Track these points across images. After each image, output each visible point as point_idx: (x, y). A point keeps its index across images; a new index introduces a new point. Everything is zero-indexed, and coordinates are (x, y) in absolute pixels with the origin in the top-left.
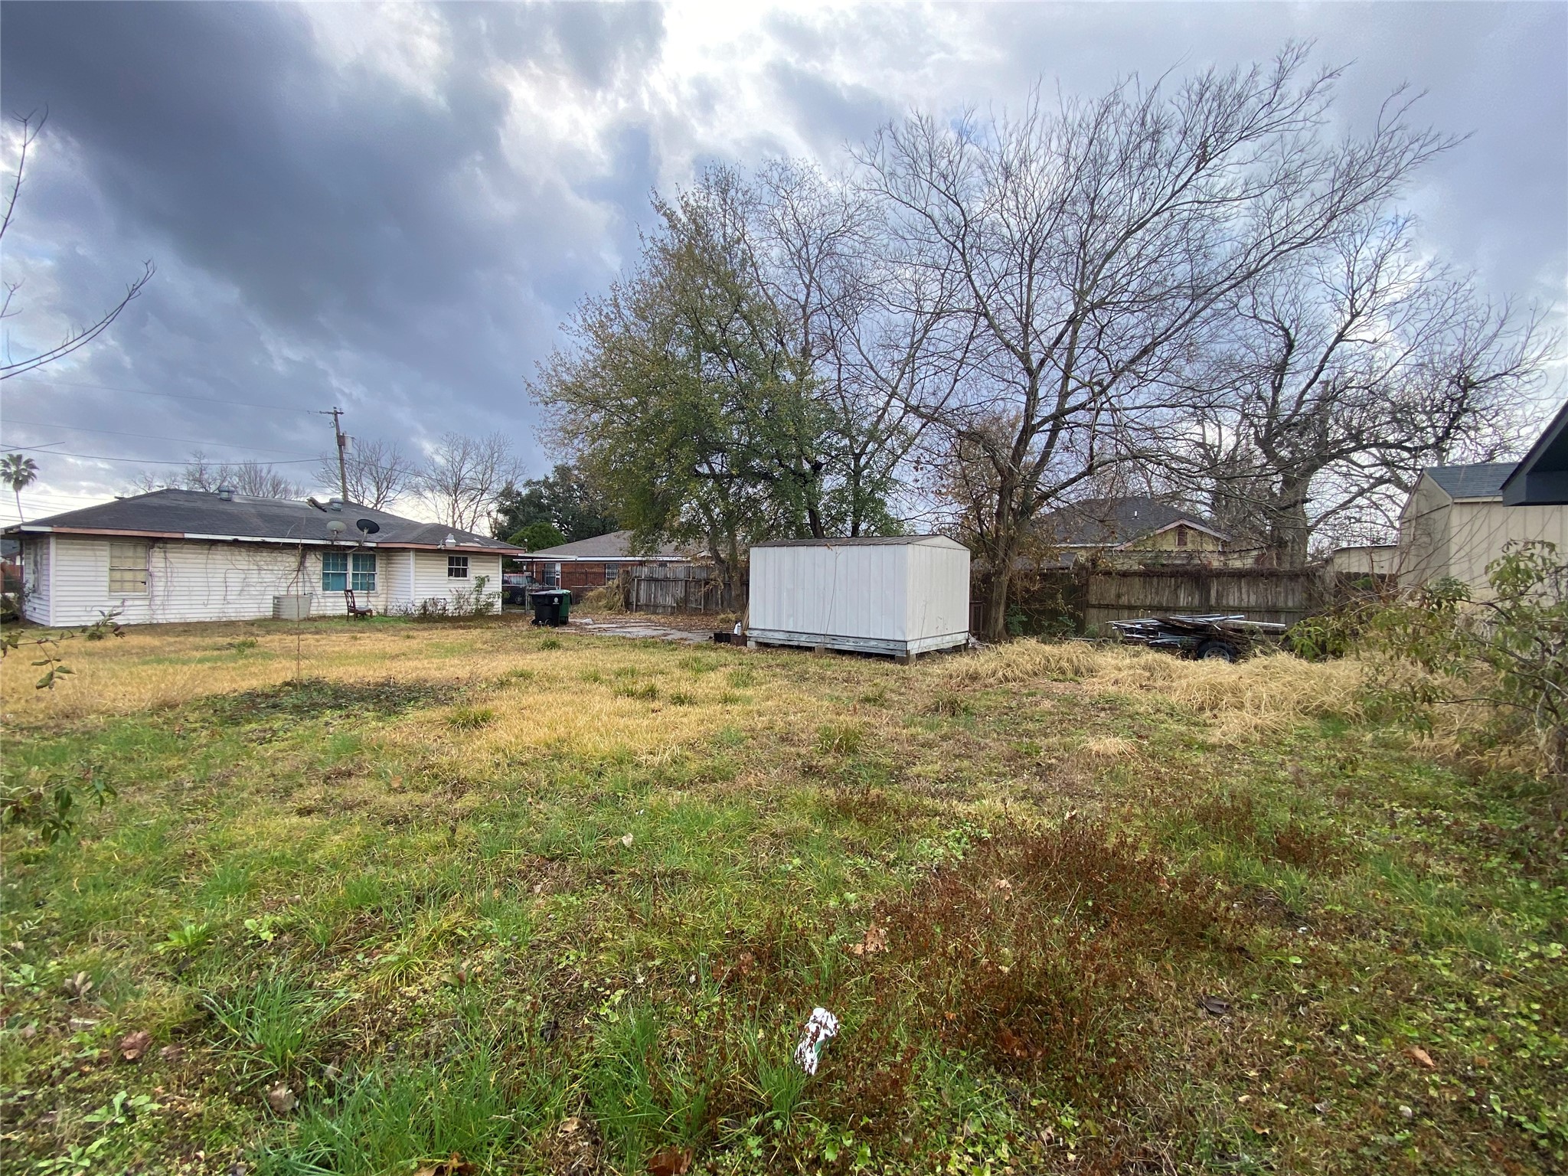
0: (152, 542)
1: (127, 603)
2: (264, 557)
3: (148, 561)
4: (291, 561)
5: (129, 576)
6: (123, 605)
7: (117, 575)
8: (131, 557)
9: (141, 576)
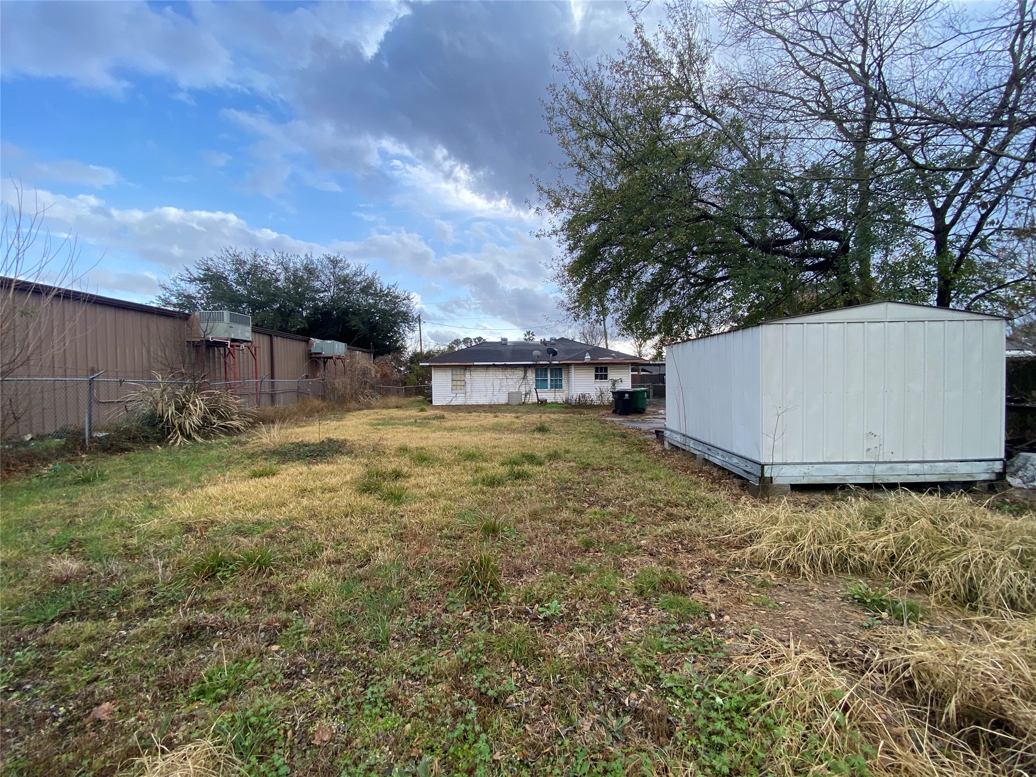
0: (466, 368)
1: (458, 395)
2: (508, 373)
3: (464, 375)
4: (520, 373)
5: (459, 383)
6: (456, 397)
7: (455, 383)
8: (459, 374)
9: (463, 383)
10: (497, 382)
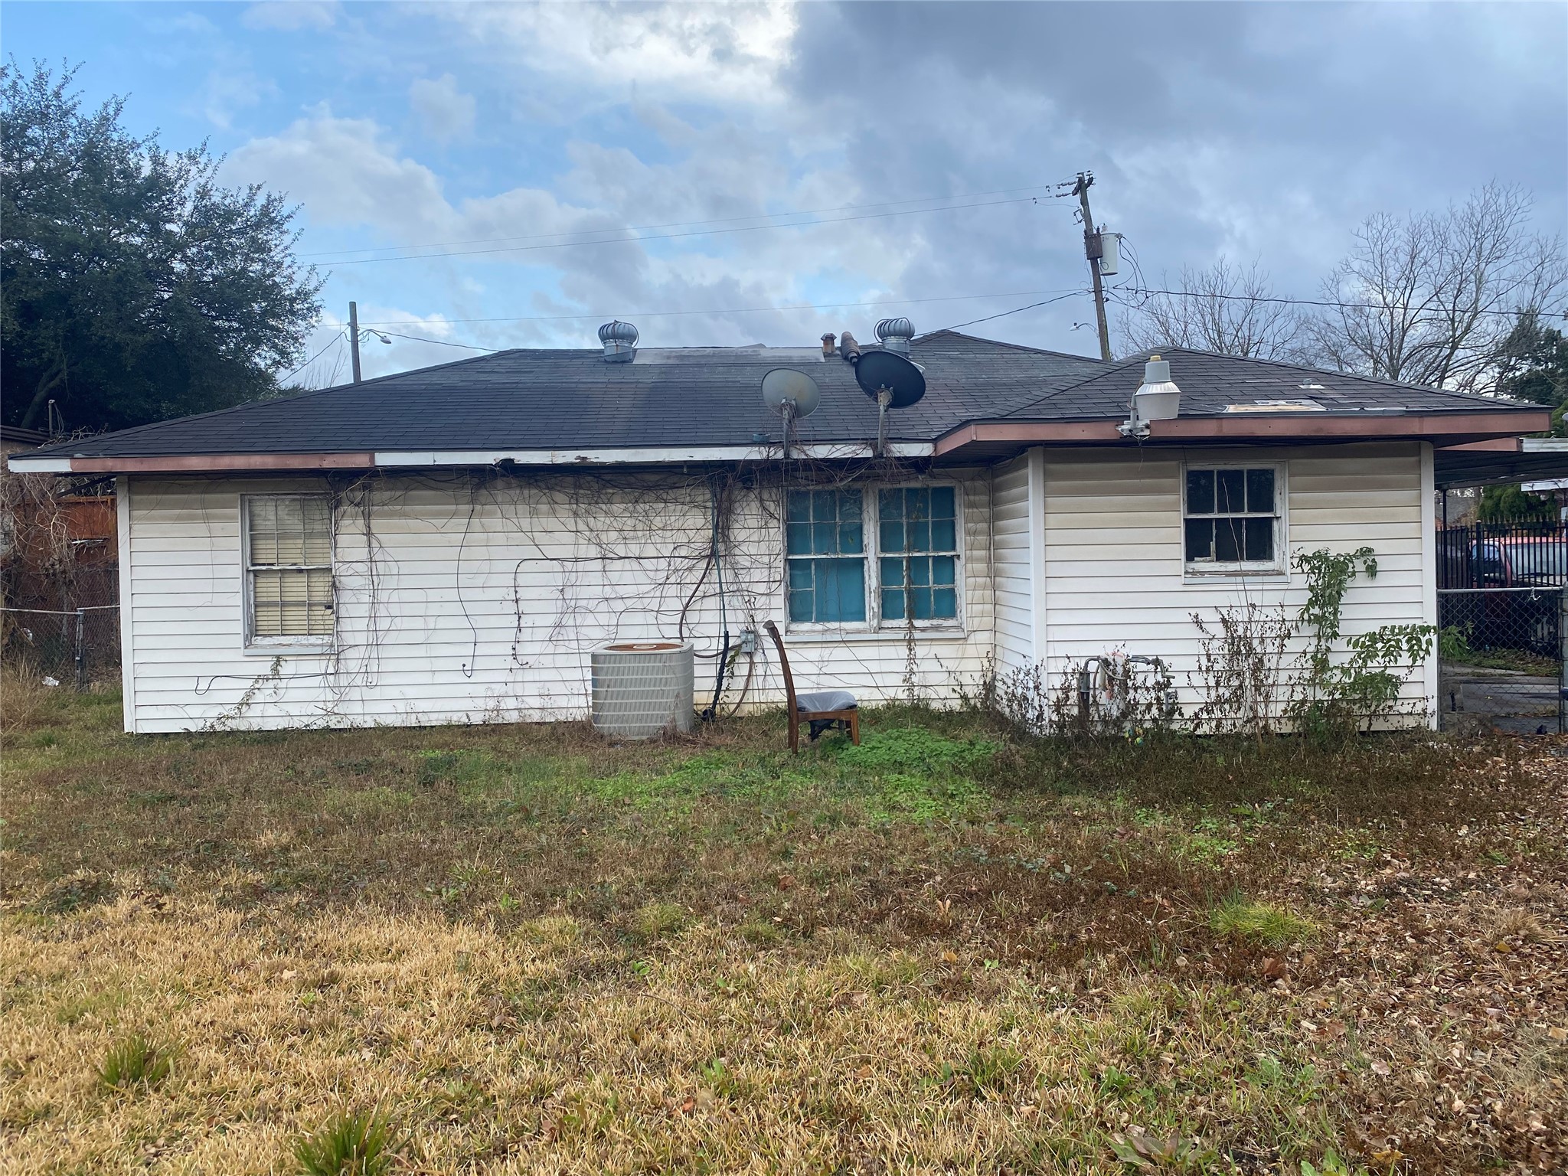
1: (286, 669)
2: (614, 518)
5: (297, 587)
6: (276, 674)
8: (296, 534)
9: (321, 588)
10: (539, 582)
